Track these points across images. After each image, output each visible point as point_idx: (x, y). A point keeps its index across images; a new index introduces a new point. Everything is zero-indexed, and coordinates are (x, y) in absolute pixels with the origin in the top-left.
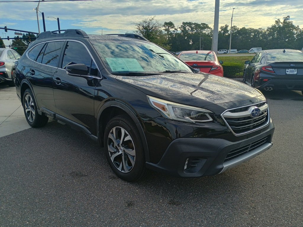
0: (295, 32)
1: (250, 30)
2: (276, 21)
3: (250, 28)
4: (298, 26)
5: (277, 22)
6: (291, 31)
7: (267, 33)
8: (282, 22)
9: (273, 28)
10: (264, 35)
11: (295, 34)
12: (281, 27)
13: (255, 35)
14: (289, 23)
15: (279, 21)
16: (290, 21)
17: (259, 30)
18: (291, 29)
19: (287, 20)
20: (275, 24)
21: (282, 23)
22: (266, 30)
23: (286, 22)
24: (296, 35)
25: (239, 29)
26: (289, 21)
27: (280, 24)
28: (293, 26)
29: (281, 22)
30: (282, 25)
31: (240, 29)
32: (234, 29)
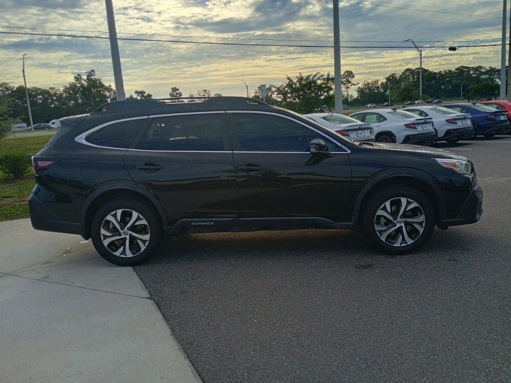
0: (108, 94)
1: (35, 91)
2: (75, 77)
3: (35, 88)
4: (109, 85)
5: (78, 78)
6: (102, 92)
7: (64, 95)
8: (85, 79)
9: (72, 87)
10: (60, 98)
11: (108, 98)
12: (85, 87)
13: (45, 99)
14: (97, 80)
15: (80, 76)
16: (97, 78)
17: (51, 91)
18: (100, 90)
19: (91, 76)
20: (74, 81)
21: (85, 81)
22: (62, 91)
23: (92, 79)
24: (110, 98)
25: (15, 89)
26: (95, 77)
27: (83, 82)
28: (102, 86)
29: (83, 80)
30: (85, 84)
31: (17, 88)
32: (5, 88)
